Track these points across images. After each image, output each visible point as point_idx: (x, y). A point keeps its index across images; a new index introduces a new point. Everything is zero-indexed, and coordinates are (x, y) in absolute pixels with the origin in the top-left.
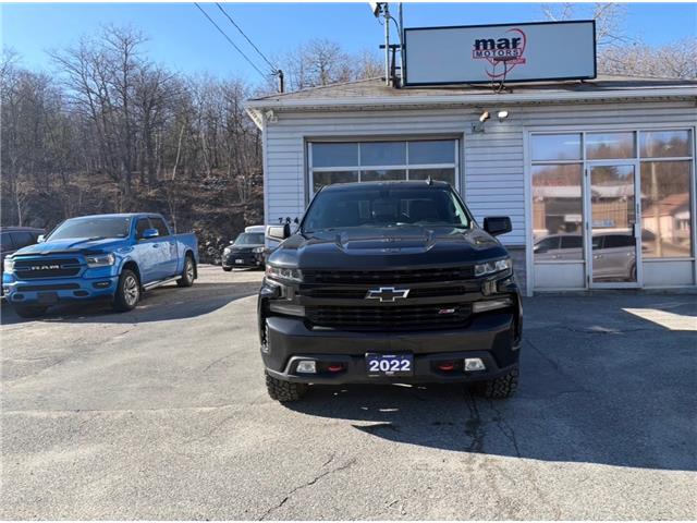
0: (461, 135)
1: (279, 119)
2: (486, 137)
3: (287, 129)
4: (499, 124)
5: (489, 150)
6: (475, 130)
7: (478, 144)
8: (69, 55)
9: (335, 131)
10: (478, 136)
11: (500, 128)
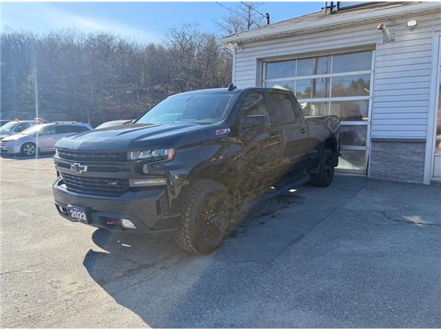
0: (374, 45)
1: (243, 48)
2: (396, 45)
3: (248, 54)
4: (410, 32)
5: (398, 56)
6: (386, 41)
7: (388, 52)
8: (223, 21)
9: (277, 53)
10: (389, 45)
11: (411, 36)
